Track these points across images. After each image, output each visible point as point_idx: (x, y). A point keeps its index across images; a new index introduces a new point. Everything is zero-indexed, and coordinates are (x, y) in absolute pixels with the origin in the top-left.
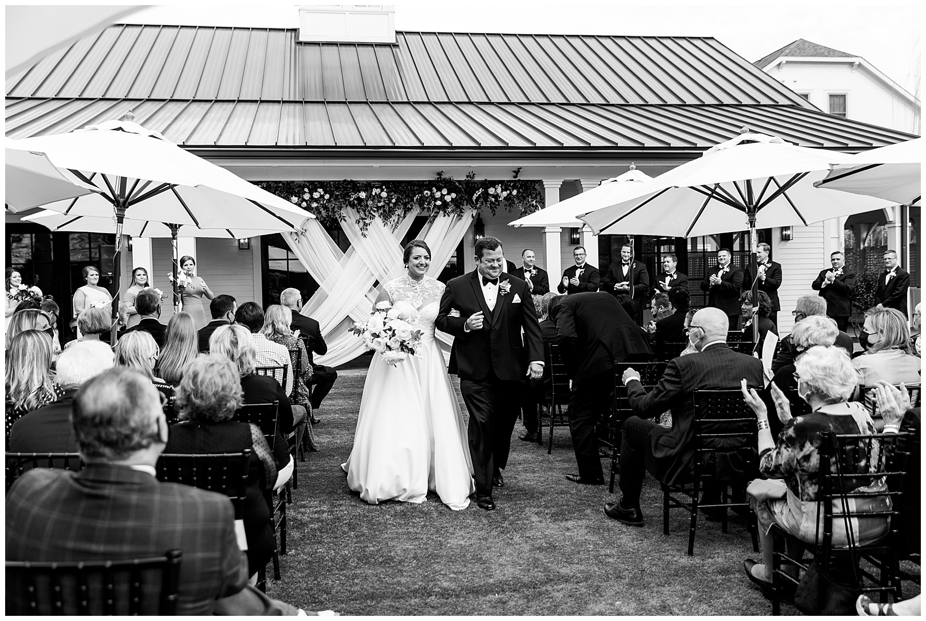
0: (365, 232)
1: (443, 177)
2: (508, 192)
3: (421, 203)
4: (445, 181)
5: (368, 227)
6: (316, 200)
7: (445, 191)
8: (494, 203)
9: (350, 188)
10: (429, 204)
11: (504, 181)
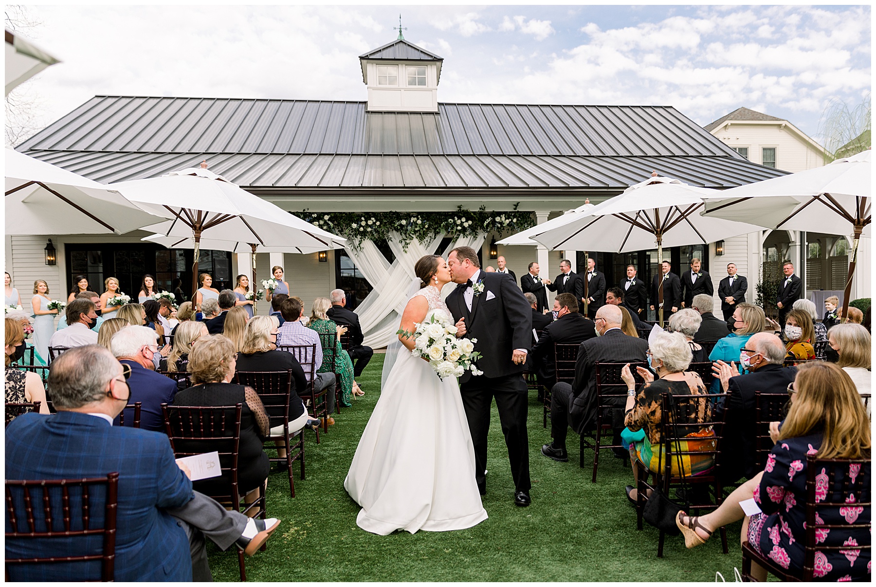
0: (406, 249)
1: (462, 209)
2: (510, 220)
3: (447, 227)
4: (464, 212)
5: (408, 246)
6: (370, 226)
7: (464, 220)
8: (500, 228)
9: (395, 217)
10: (452, 228)
11: (507, 212)
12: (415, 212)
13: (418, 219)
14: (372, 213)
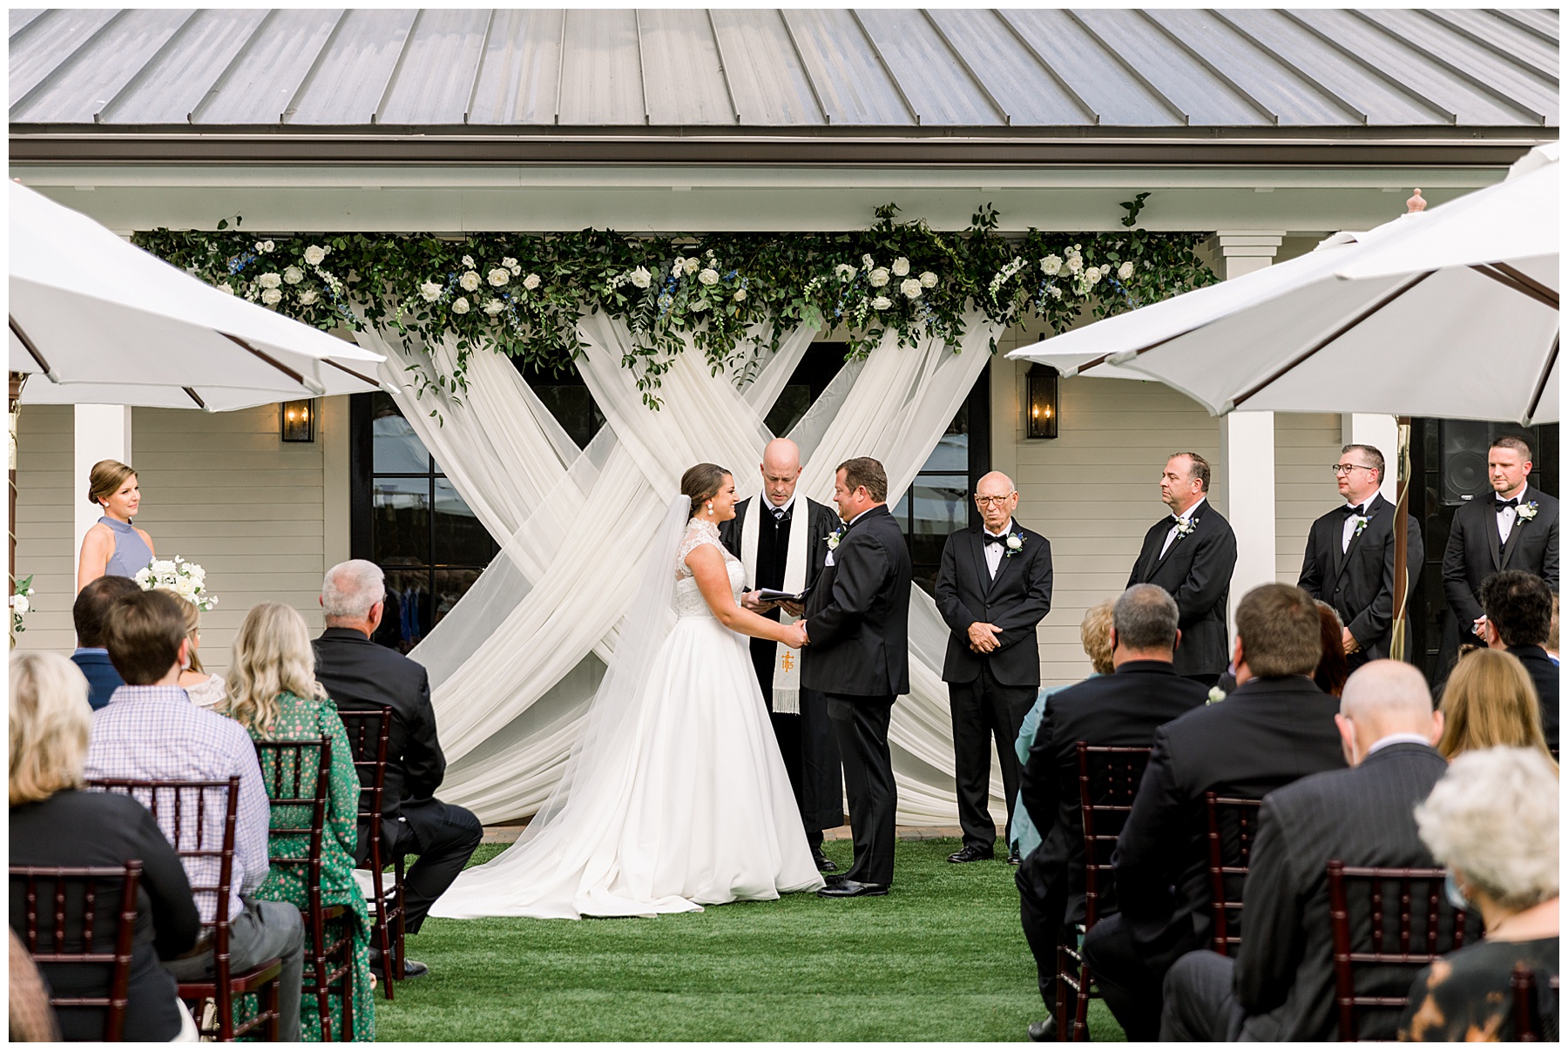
0: (655, 393)
1: (896, 222)
2: (1106, 269)
3: (828, 299)
4: (904, 235)
5: (662, 377)
6: (499, 294)
7: (901, 266)
8: (1061, 306)
9: (604, 257)
10: (853, 304)
11: (1093, 235)
12: (691, 234)
13: (704, 265)
14: (508, 234)
